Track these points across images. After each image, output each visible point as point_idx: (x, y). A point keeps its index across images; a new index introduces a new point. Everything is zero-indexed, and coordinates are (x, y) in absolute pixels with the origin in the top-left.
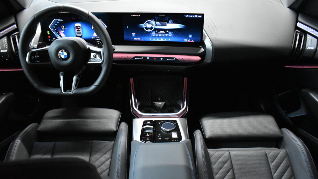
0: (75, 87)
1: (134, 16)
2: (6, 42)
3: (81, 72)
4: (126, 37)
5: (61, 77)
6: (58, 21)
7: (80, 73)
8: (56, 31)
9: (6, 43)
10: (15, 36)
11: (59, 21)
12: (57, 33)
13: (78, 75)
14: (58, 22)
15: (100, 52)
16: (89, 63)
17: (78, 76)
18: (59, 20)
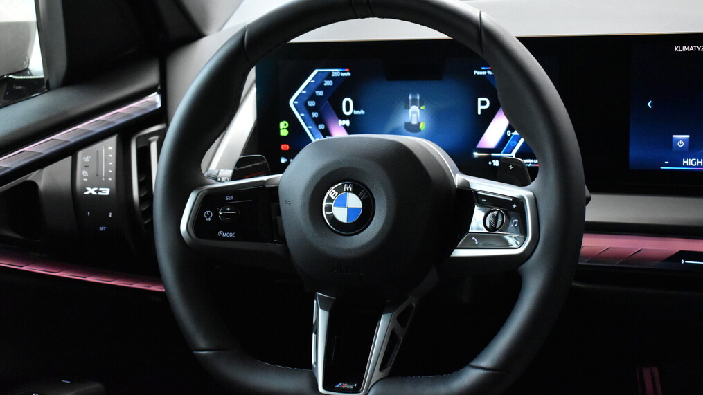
0: (381, 370)
1: (685, 48)
2: (112, 156)
3: (412, 301)
4: (638, 153)
5: (321, 318)
6: (329, 77)
7: (409, 309)
8: (317, 121)
9: (112, 163)
10: (151, 138)
11: (335, 79)
12: (321, 131)
13: (396, 313)
14: (329, 83)
15: (519, 202)
16: (458, 253)
17: (401, 319)
18: (336, 72)
